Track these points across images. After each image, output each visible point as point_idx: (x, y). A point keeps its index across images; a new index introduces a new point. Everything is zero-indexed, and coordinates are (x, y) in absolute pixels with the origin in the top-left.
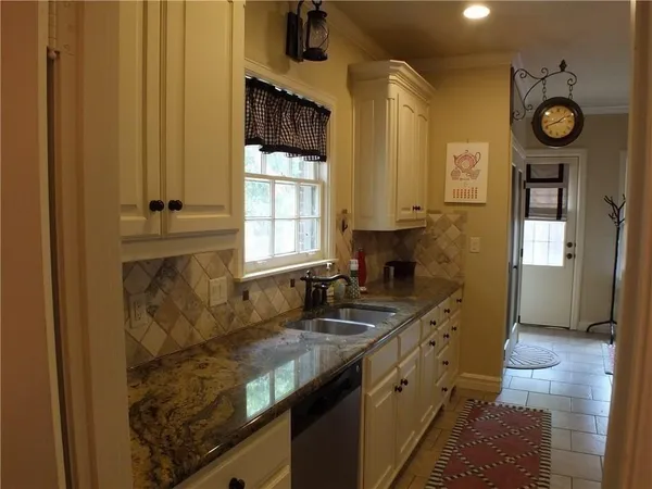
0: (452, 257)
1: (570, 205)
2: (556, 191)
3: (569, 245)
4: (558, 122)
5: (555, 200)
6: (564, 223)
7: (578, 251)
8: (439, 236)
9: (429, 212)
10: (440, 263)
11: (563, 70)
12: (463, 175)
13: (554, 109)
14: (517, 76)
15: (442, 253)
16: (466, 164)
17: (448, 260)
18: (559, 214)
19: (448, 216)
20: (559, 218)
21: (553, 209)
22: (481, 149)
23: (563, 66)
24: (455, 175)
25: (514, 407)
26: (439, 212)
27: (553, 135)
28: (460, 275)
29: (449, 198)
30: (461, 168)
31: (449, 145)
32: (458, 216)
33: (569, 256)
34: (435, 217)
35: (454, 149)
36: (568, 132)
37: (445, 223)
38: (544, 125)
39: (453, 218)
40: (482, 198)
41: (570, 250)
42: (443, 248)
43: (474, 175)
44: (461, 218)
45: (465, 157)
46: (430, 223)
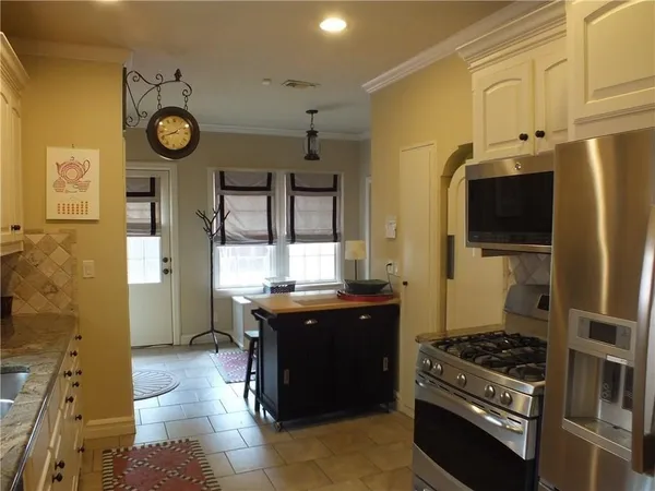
0: (60, 285)
1: (163, 218)
2: (148, 205)
3: (165, 260)
4: (174, 133)
5: (148, 214)
6: (158, 238)
7: (174, 265)
8: (42, 261)
9: (26, 232)
10: (45, 294)
11: (178, 80)
12: (69, 187)
13: (170, 119)
14: (129, 79)
15: (48, 282)
16: (72, 174)
17: (55, 290)
18: (153, 229)
19: (54, 236)
20: (153, 233)
21: (147, 224)
22: (90, 156)
23: (178, 75)
24: (59, 186)
25: (158, 445)
26: (40, 232)
27: (170, 147)
28: (72, 307)
29: (52, 214)
30: (66, 177)
31: (50, 151)
32: (66, 236)
33: (166, 271)
34: (36, 239)
35: (56, 155)
36: (185, 144)
37: (49, 246)
38: (160, 135)
39: (60, 238)
40: (94, 214)
41: (166, 266)
42: (49, 275)
43: (84, 187)
44: (69, 238)
45: (71, 165)
46: (29, 246)
